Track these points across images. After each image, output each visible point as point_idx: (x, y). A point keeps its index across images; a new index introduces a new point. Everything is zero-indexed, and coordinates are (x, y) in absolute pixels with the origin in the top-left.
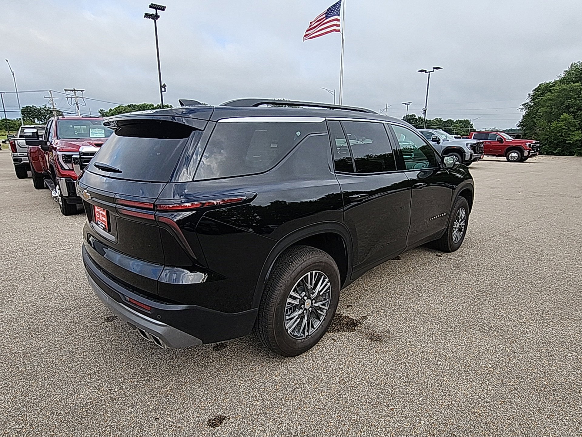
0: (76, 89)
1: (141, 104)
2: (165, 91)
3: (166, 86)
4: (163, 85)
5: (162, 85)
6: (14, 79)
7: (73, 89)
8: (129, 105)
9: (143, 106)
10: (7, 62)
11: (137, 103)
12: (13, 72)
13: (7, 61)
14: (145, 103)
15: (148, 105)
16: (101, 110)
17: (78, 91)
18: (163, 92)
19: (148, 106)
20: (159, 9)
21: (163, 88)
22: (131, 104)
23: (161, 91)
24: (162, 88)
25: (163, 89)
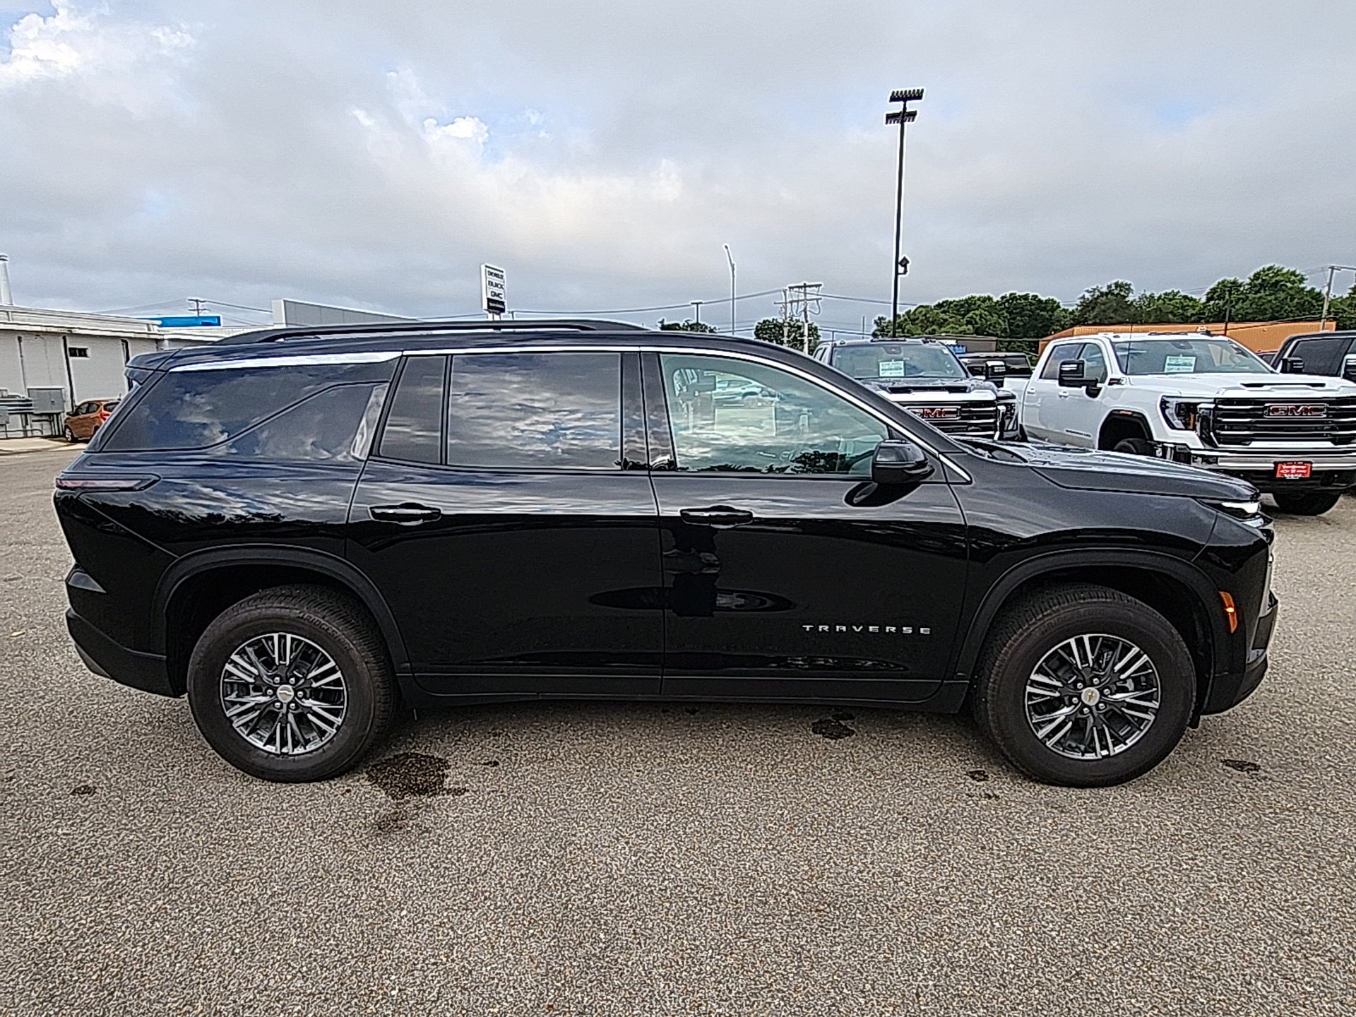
0: (808, 284)
1: (964, 298)
2: (905, 272)
3: (908, 262)
4: (902, 261)
5: (900, 260)
6: (733, 276)
7: (802, 284)
8: (941, 302)
9: (967, 303)
10: (726, 250)
11: (956, 296)
12: (733, 266)
13: (726, 247)
14: (974, 295)
15: (979, 299)
16: (880, 319)
17: (810, 286)
18: (899, 276)
19: (979, 303)
20: (911, 98)
21: (902, 266)
22: (945, 299)
23: (897, 273)
24: (899, 266)
25: (901, 269)
